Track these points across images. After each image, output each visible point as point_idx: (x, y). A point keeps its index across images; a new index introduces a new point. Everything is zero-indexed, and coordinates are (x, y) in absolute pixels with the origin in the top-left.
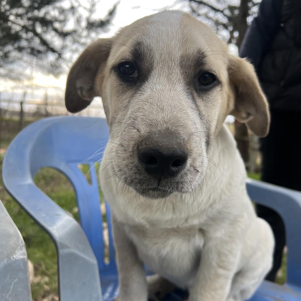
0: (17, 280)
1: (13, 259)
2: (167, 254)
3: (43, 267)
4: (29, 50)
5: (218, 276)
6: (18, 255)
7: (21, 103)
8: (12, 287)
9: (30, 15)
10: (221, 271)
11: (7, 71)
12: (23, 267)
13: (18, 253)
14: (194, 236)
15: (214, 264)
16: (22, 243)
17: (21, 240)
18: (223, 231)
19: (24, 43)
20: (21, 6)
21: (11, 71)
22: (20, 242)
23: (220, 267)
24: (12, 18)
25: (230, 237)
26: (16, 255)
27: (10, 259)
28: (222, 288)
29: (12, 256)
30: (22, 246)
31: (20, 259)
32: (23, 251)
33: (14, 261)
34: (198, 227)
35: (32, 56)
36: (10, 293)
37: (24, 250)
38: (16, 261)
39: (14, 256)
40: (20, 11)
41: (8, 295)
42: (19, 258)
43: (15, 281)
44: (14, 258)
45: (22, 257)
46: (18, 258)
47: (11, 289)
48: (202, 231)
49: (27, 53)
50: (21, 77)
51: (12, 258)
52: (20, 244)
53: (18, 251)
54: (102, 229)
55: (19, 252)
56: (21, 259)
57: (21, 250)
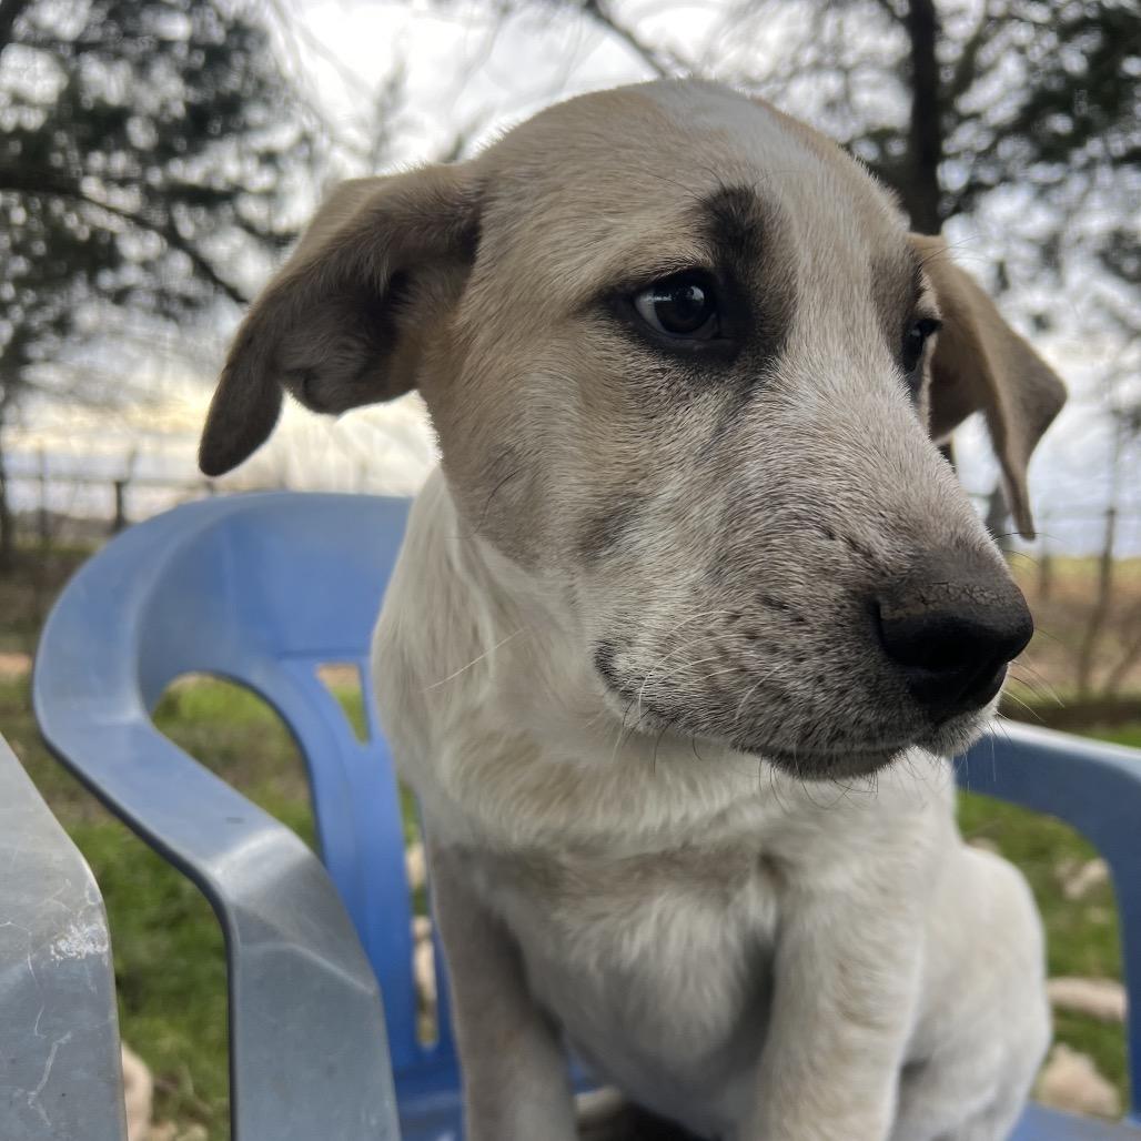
0: (68, 1036)
1: (58, 957)
2: (644, 955)
3: (189, 1087)
4: (150, 301)
5: (843, 1054)
6: (75, 942)
7: (119, 486)
8: (50, 1063)
9: (156, 177)
10: (854, 1034)
11: (71, 376)
12: (93, 989)
13: (78, 935)
14: (741, 884)
15: (826, 1004)
16: (92, 895)
17: (91, 889)
18: (856, 868)
19: (131, 275)
20: (124, 144)
21: (86, 374)
22: (87, 893)
23: (852, 1017)
24: (91, 187)
25: (884, 891)
26: (70, 939)
27: (45, 954)
28: (863, 1103)
29: (55, 943)
30: (93, 909)
31: (84, 956)
32: (95, 927)
33: (61, 963)
34: (755, 847)
35: (160, 320)
36: (39, 1087)
37: (100, 925)
38: (69, 961)
39: (63, 945)
40: (120, 162)
41: (33, 1093)
42: (80, 954)
43: (62, 1041)
44: (59, 952)
45: (89, 948)
46: (75, 954)
47: (48, 1069)
48: (772, 867)
49: (145, 309)
50: (122, 396)
51: (53, 952)
52: (85, 900)
53: (76, 925)
54: (410, 944)
55: (79, 931)
56: (88, 955)
57: (89, 924)
